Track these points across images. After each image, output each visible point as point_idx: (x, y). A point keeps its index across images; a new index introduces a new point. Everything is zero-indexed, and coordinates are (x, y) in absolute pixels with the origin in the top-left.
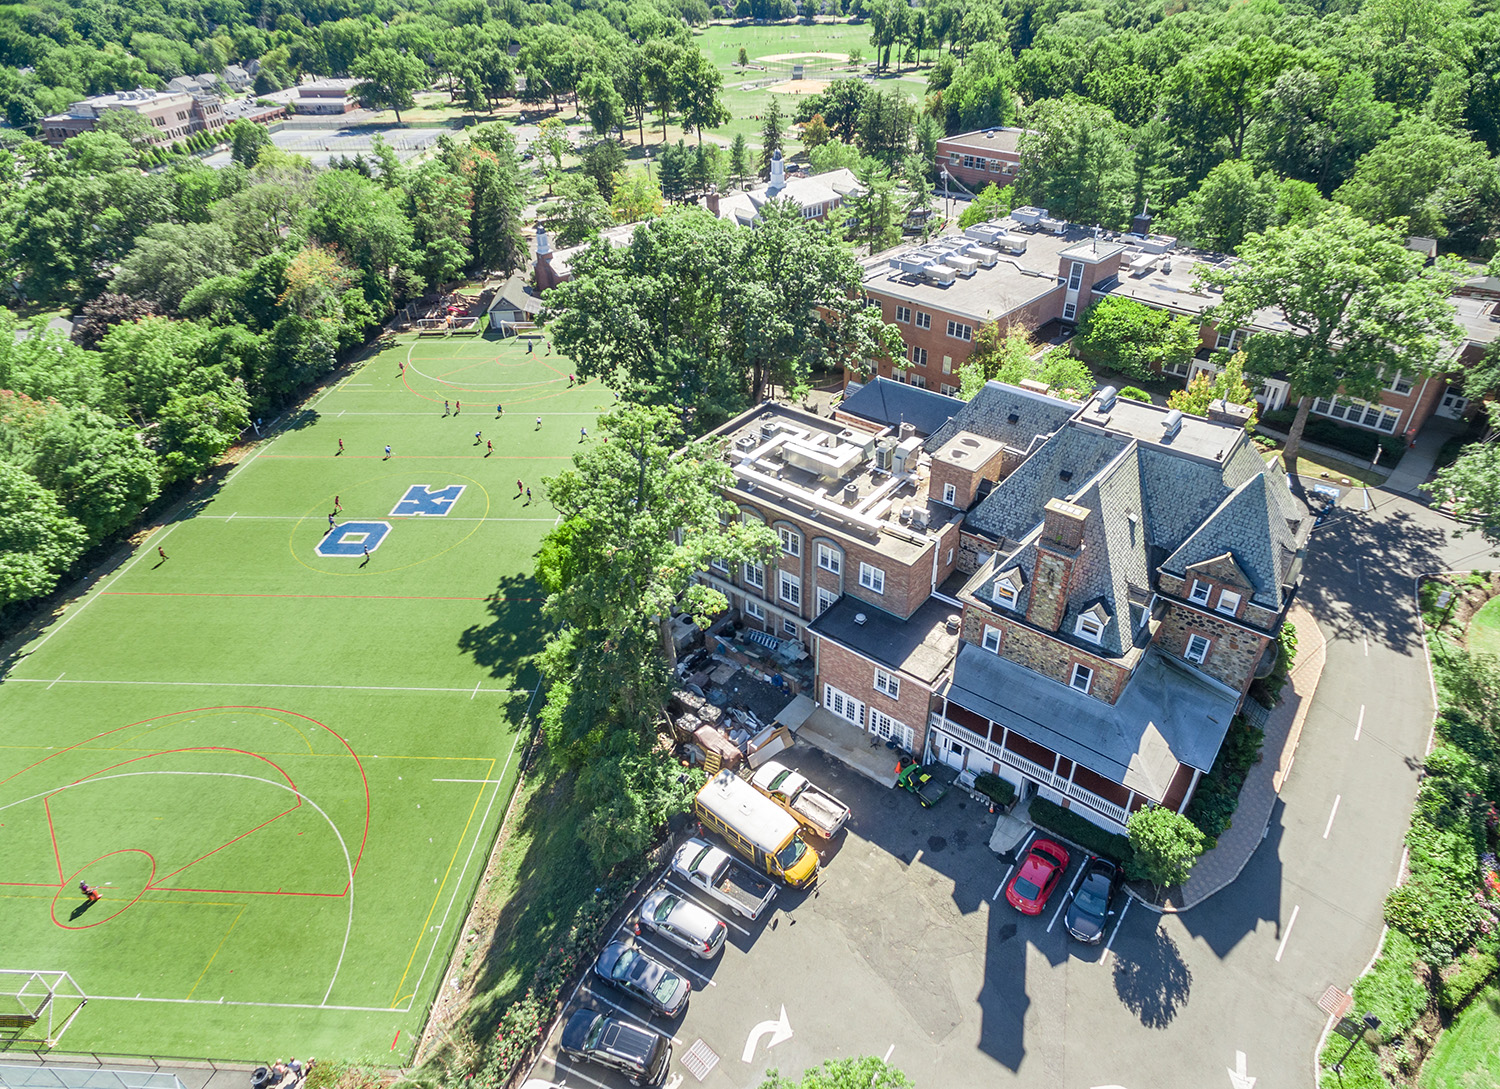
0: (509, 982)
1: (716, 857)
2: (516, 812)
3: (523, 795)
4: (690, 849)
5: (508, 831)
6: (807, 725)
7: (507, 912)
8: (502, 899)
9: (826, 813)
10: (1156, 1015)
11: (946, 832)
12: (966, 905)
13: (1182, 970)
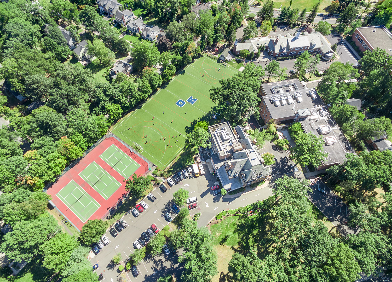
0: (172, 169)
1: (191, 170)
2: (181, 153)
3: (182, 152)
4: (190, 168)
5: (179, 155)
6: (208, 163)
7: (175, 163)
8: (176, 161)
9: (203, 172)
10: (214, 202)
11: (212, 180)
12: (208, 186)
13: (219, 201)
